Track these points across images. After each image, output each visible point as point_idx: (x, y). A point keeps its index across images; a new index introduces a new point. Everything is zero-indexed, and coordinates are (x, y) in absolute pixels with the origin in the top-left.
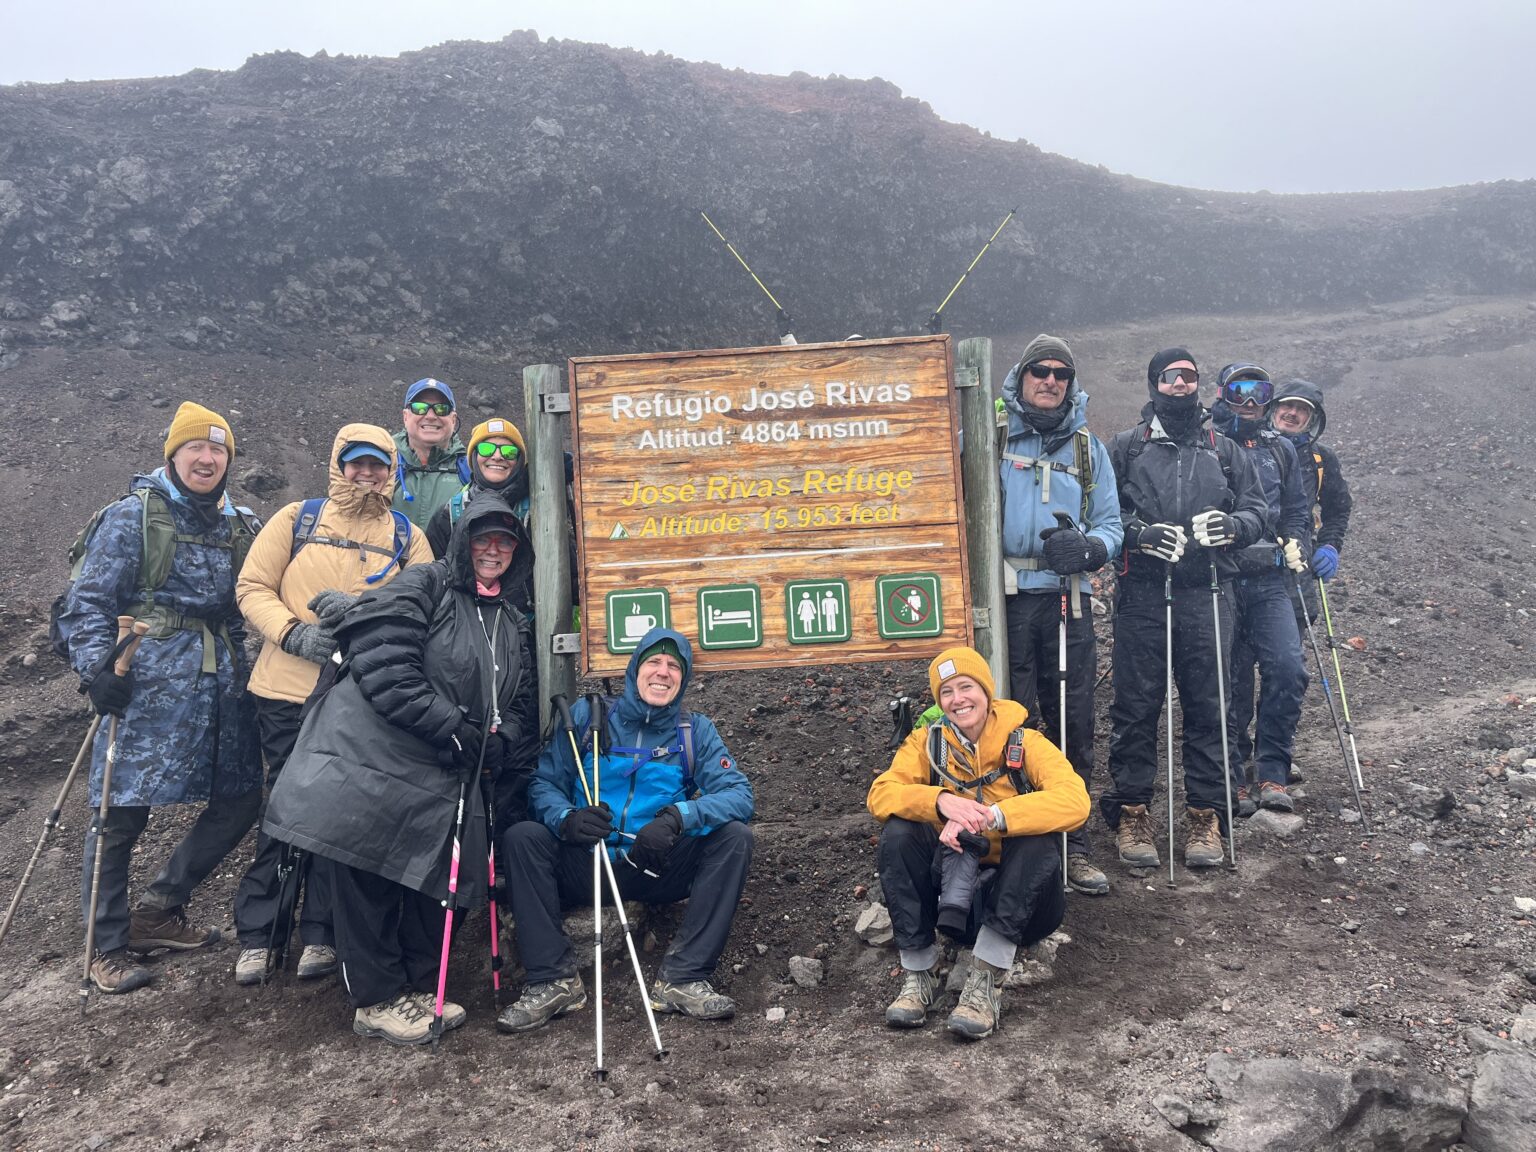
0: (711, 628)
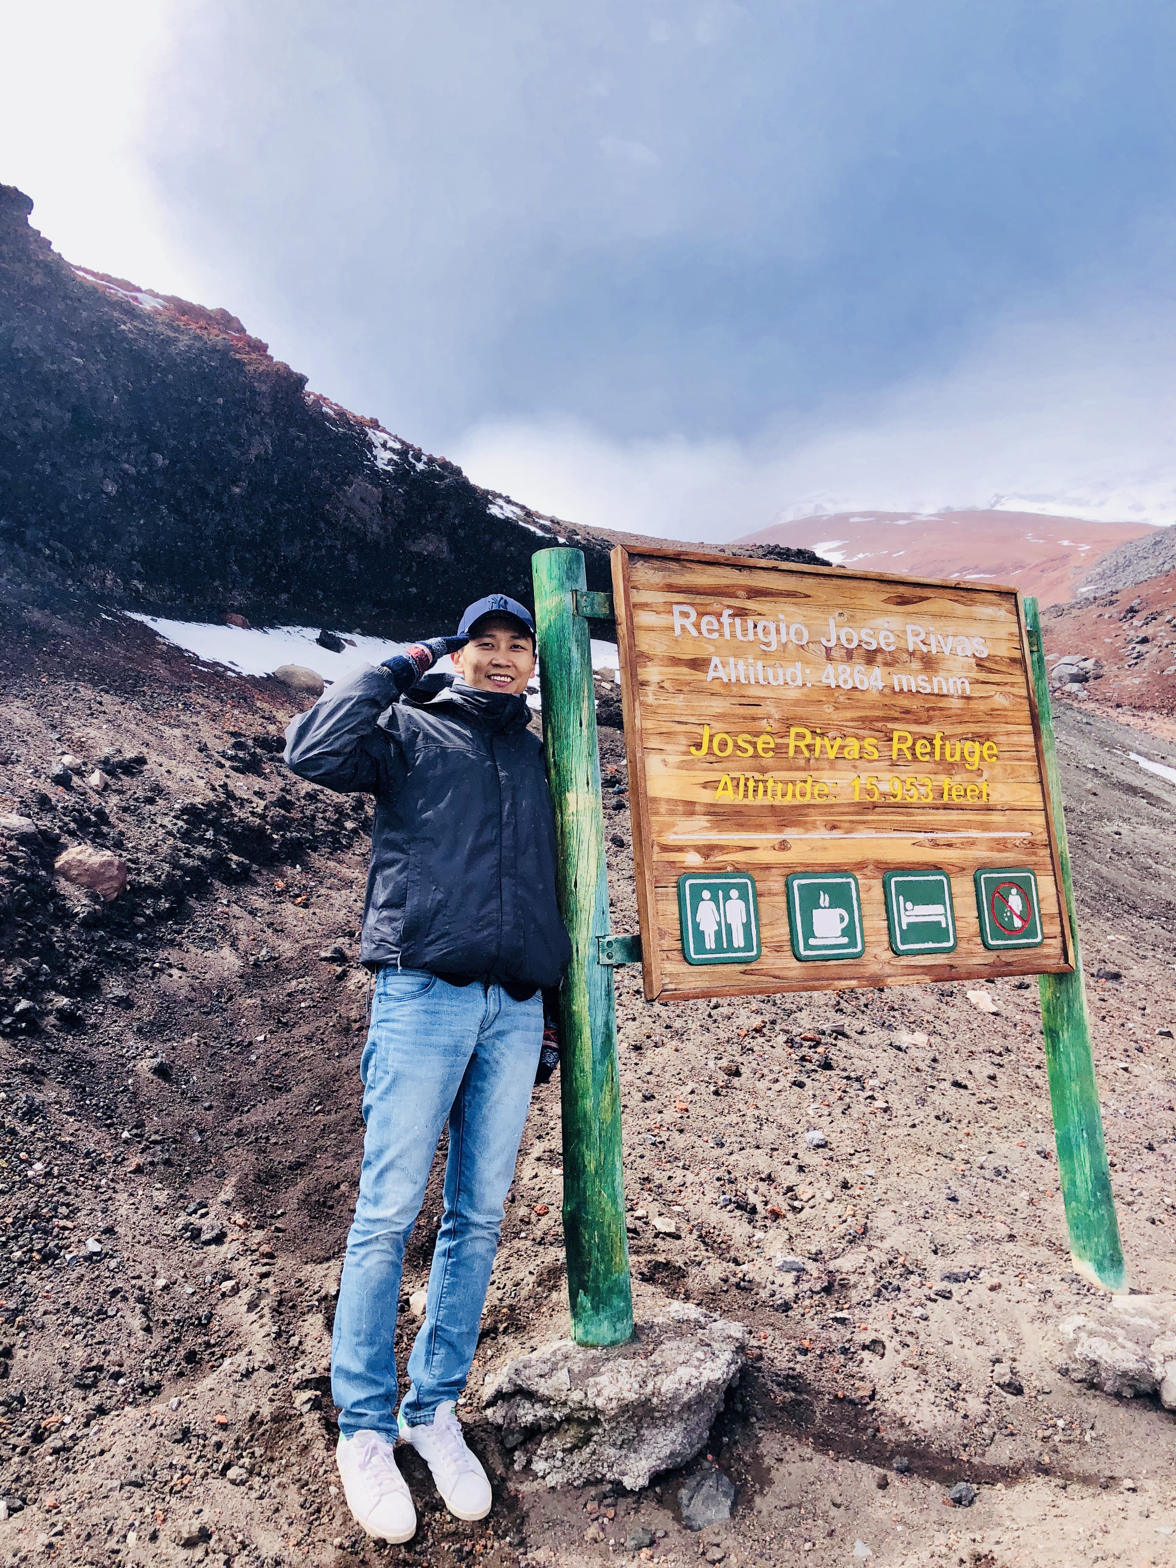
0: (904, 927)
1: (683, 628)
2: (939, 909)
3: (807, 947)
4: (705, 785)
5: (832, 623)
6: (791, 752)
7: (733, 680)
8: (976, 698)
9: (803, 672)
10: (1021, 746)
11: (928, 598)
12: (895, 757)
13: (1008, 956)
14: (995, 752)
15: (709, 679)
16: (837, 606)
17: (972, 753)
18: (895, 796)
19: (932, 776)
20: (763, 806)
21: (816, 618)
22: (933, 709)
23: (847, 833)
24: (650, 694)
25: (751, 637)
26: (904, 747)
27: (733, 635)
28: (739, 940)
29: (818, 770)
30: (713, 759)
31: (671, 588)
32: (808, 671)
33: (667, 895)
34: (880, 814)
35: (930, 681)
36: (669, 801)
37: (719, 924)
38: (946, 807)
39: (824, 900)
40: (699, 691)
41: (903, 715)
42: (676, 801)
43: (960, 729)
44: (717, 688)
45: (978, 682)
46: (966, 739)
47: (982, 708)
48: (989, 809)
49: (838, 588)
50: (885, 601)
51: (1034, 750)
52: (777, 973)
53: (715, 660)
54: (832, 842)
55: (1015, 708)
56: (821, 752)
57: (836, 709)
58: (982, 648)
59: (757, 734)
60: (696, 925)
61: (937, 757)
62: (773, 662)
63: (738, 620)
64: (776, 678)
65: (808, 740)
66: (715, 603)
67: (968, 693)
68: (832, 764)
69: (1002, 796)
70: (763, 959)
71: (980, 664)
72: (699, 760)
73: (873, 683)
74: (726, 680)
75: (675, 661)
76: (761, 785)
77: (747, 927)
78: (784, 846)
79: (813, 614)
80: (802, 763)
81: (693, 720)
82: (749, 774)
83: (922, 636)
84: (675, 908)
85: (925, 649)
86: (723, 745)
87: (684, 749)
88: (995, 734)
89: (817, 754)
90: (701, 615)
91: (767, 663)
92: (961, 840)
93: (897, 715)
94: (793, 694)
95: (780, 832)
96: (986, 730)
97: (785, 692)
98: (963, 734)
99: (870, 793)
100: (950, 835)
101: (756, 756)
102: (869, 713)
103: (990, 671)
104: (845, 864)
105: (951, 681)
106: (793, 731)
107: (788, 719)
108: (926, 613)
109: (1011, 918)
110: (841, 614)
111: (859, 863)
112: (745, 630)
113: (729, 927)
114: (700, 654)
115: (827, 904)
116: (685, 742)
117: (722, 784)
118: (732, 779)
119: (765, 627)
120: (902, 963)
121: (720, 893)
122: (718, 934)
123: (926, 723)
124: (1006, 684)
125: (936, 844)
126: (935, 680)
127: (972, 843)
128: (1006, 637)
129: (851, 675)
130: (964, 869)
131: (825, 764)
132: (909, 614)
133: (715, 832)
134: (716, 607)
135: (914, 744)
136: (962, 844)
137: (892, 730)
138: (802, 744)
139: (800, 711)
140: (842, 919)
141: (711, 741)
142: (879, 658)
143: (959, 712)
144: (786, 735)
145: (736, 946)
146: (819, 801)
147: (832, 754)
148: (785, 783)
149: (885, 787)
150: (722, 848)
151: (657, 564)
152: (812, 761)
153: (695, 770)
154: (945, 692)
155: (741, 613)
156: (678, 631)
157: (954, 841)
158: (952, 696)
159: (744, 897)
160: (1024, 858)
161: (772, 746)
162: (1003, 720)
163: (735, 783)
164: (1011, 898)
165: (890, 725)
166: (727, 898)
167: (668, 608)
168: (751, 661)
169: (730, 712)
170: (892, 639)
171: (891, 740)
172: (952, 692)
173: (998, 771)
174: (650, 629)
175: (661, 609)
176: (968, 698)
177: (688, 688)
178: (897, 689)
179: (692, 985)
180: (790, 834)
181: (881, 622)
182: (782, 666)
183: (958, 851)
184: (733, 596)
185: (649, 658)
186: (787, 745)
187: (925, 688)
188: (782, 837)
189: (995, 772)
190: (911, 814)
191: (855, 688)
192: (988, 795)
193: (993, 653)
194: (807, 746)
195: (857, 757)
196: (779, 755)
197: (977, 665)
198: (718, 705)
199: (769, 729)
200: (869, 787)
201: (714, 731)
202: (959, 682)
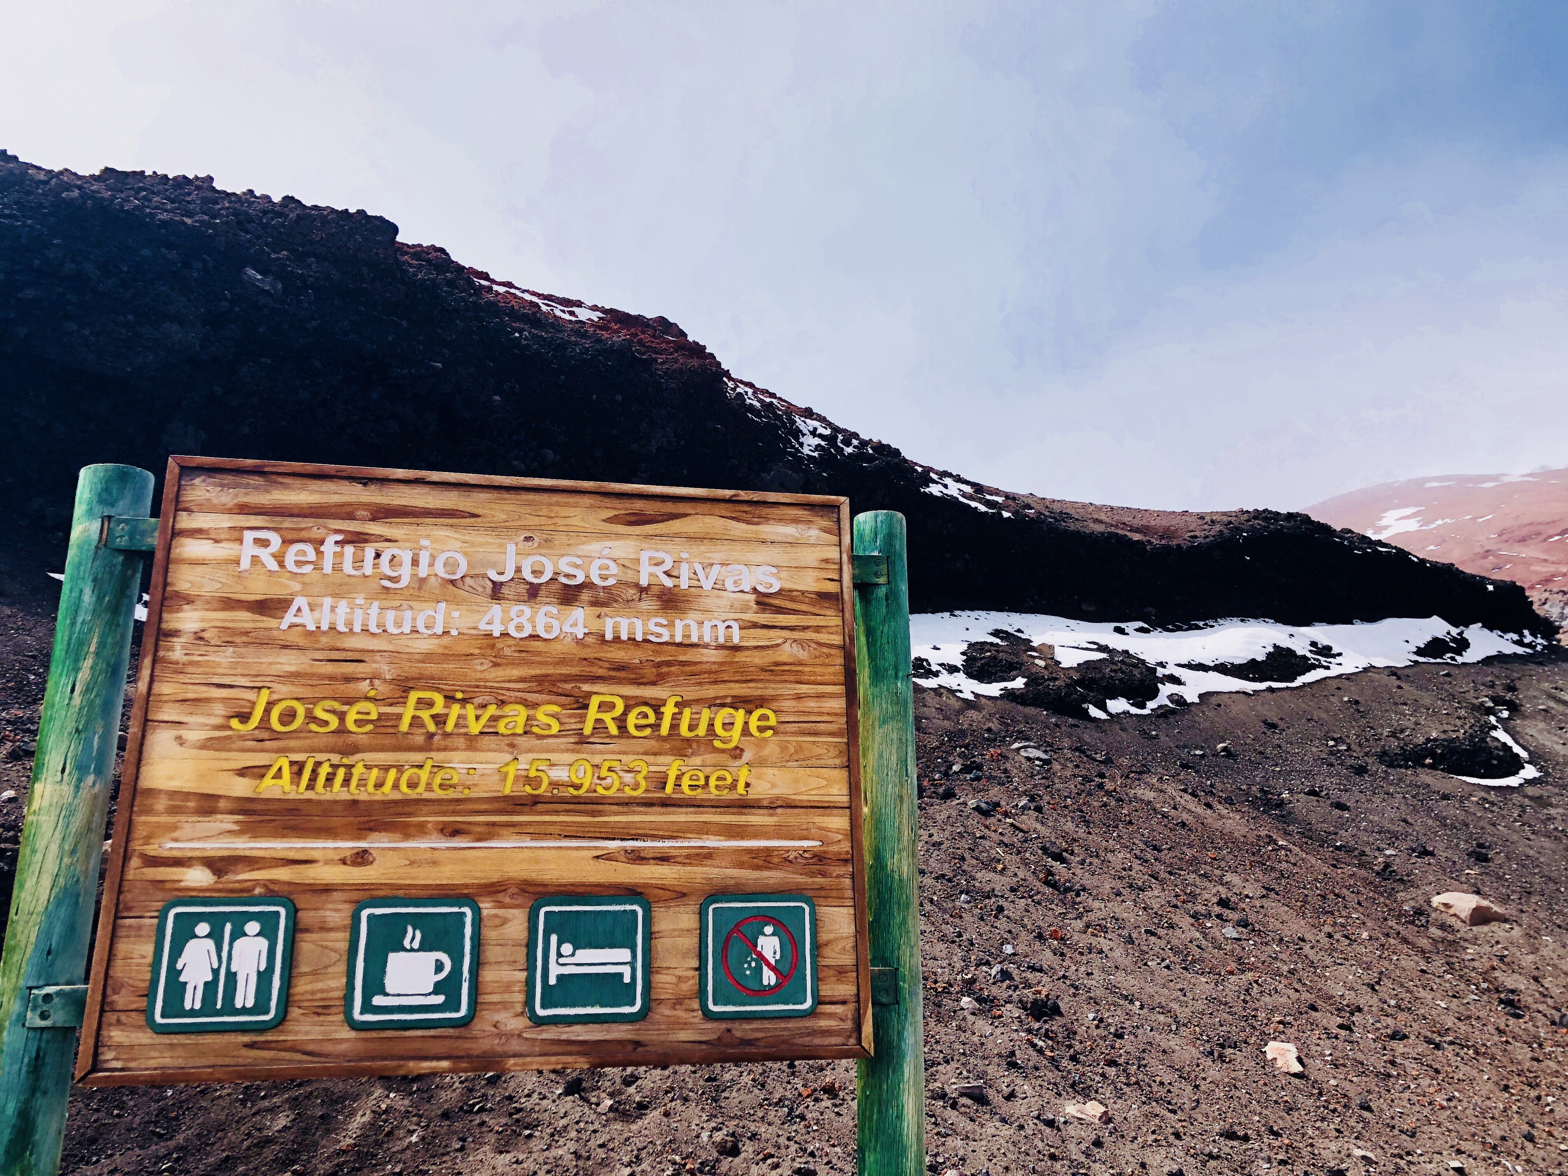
1: (255, 560)
2: (624, 954)
3: (367, 1007)
4: (242, 772)
5: (511, 548)
6: (404, 726)
7: (325, 627)
8: (747, 648)
9: (448, 614)
10: (821, 714)
11: (686, 515)
12: (588, 730)
13: (742, 1030)
14: (773, 722)
15: (284, 626)
16: (525, 528)
17: (728, 726)
18: (577, 787)
19: (650, 759)
20: (336, 802)
21: (482, 545)
22: (668, 664)
23: (479, 840)
24: (178, 647)
25: (368, 570)
26: (607, 717)
27: (337, 568)
28: (245, 996)
29: (445, 749)
30: (265, 735)
31: (244, 509)
32: (456, 614)
33: (140, 928)
34: (542, 813)
35: (671, 625)
36: (173, 794)
37: (216, 972)
38: (666, 803)
39: (412, 937)
40: (265, 642)
41: (613, 673)
42: (189, 793)
43: (711, 692)
44: (294, 637)
45: (755, 625)
46: (723, 705)
47: (757, 661)
48: (744, 805)
49: (530, 504)
50: (609, 520)
51: (844, 719)
52: (310, 1047)
53: (300, 601)
54: (448, 854)
55: (818, 661)
56: (457, 725)
57: (496, 665)
58: (773, 581)
59: (350, 701)
60: (174, 973)
61: (665, 730)
62: (398, 603)
63: (349, 550)
64: (398, 624)
65: (439, 707)
66: (314, 527)
67: (736, 640)
68: (472, 742)
69: (774, 786)
70: (289, 1026)
71: (764, 601)
72: (242, 738)
73: (567, 629)
74: (312, 627)
75: (229, 604)
76: (341, 772)
77: (264, 977)
78: (361, 858)
79: (480, 539)
80: (420, 739)
81: (244, 682)
82: (320, 757)
83: (668, 566)
84: (149, 949)
85: (668, 583)
86: (289, 716)
87: (219, 721)
88: (774, 698)
89: (450, 727)
90: (287, 542)
91: (386, 604)
92: (685, 852)
93: (601, 672)
94: (423, 646)
95: (359, 838)
96: (759, 692)
97: (410, 643)
98: (716, 698)
99: (534, 782)
100: (668, 843)
101: (342, 731)
102: (551, 670)
103: (780, 610)
104: (466, 886)
105: (707, 625)
106: (414, 696)
107: (407, 679)
108: (677, 535)
109: (758, 971)
110: (528, 539)
111: (493, 885)
112: (358, 562)
113: (232, 977)
114: (275, 592)
115: (416, 945)
116: (223, 713)
117: (273, 771)
118: (292, 763)
119: (394, 557)
120: (544, 1036)
121: (228, 927)
122: (210, 987)
123: (654, 683)
124: (808, 627)
125: (637, 857)
126: (679, 624)
127: (705, 856)
128: (816, 564)
129: (532, 620)
130: (684, 895)
131: (461, 742)
132: (648, 537)
133: (245, 838)
134: (316, 533)
135: (625, 713)
136: (688, 857)
137: (590, 694)
138: (425, 715)
139: (431, 668)
140: (439, 967)
141: (267, 711)
142: (585, 596)
143: (714, 667)
144: (402, 701)
145: (239, 1004)
146: (439, 794)
147: (475, 728)
148: (386, 769)
149: (560, 774)
150: (251, 862)
151: (229, 479)
152: (436, 738)
153: (229, 750)
154: (694, 639)
155: (358, 539)
156: (245, 564)
157: (674, 852)
158: (706, 646)
159: (268, 931)
160: (801, 879)
161: (374, 716)
162: (792, 678)
163: (295, 768)
164: (761, 940)
165: (586, 687)
166: (238, 933)
167: (236, 534)
168: (360, 601)
169: (309, 670)
170: (614, 569)
171: (586, 707)
172: (707, 639)
173: (772, 750)
174: (202, 563)
175: (223, 536)
176: (736, 648)
177: (245, 639)
178: (609, 636)
179: (152, 1063)
180: (376, 843)
181: (594, 547)
182: (411, 608)
183: (679, 867)
184: (351, 517)
185: (189, 600)
186: (399, 717)
187: (659, 635)
188: (363, 845)
189: (766, 752)
190: (600, 813)
191: (534, 637)
192: (747, 785)
193: (788, 585)
194: (433, 717)
195: (520, 730)
196: (383, 730)
197: (758, 603)
198: (289, 662)
199: (372, 694)
200: (533, 774)
201: (275, 697)
202: (722, 627)
